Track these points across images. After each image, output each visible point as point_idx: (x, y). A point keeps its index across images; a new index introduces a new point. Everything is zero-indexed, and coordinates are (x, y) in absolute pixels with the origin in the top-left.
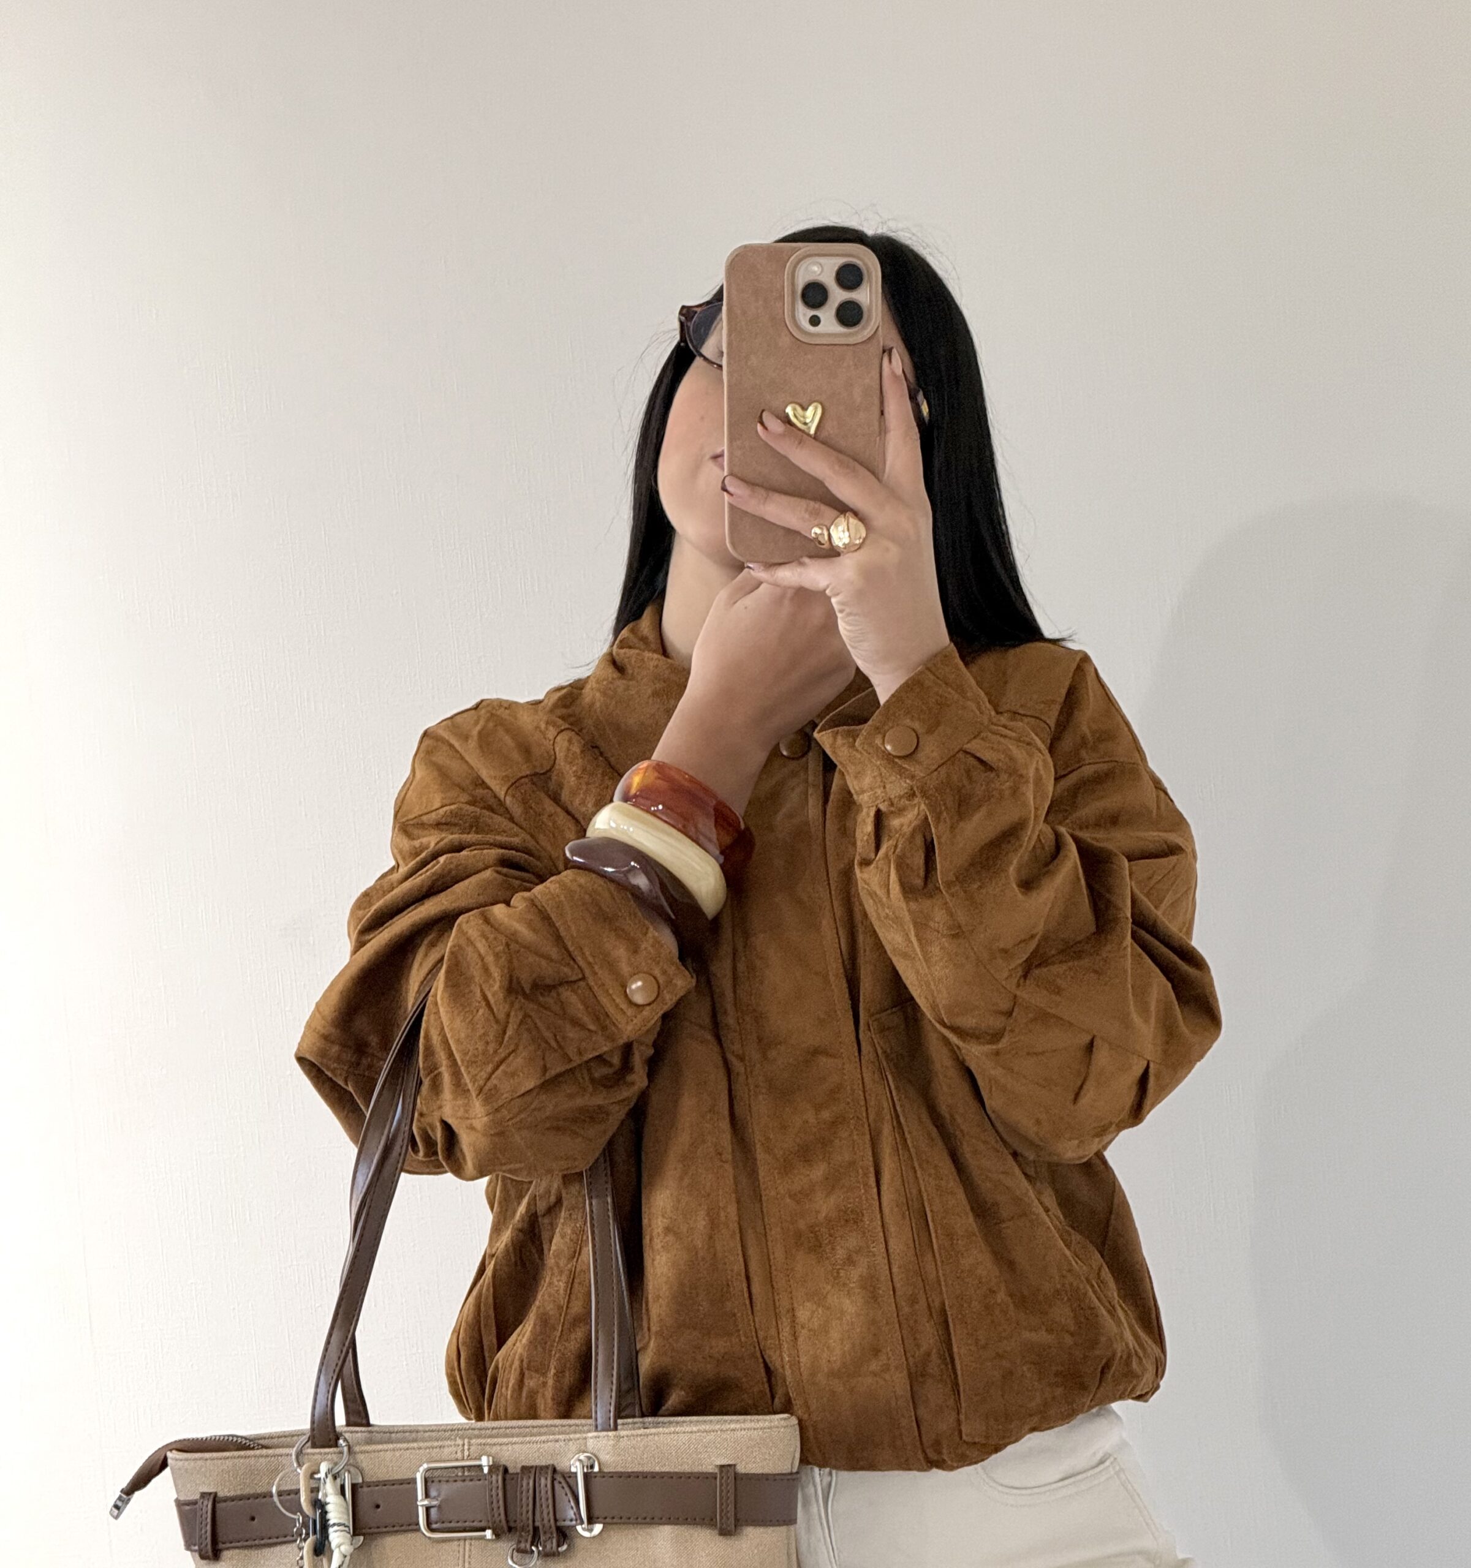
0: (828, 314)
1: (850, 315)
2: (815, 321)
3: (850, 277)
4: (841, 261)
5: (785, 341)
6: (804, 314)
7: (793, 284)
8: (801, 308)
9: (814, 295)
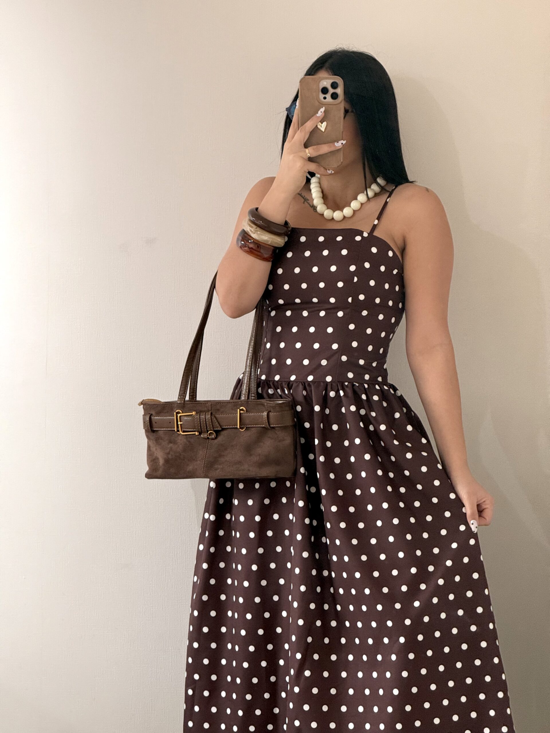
0: (328, 96)
1: (334, 96)
2: (325, 98)
3: (334, 85)
4: (332, 81)
5: (317, 103)
6: (322, 96)
7: (319, 87)
8: (320, 93)
9: (325, 91)
